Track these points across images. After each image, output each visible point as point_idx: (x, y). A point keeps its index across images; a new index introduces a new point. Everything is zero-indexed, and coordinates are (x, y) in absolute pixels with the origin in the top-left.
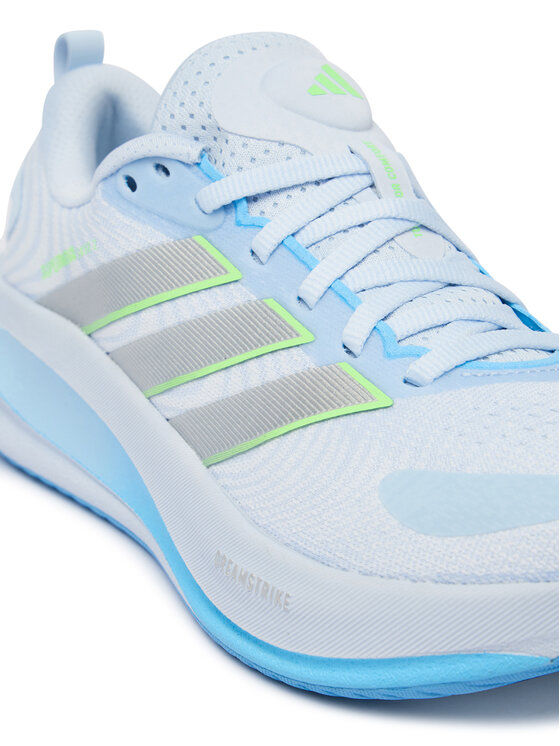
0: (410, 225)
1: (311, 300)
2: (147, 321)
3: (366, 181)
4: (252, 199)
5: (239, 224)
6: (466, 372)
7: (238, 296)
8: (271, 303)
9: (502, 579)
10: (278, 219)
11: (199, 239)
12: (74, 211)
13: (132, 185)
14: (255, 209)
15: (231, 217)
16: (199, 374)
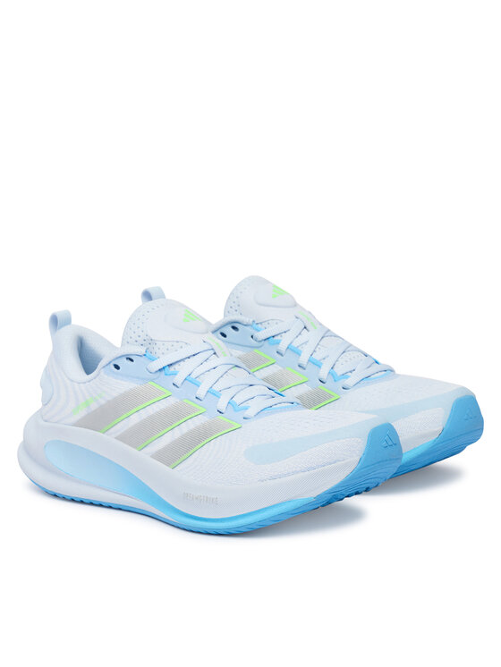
0: (231, 366)
1: (202, 397)
2: (134, 419)
3: (212, 352)
4: (170, 365)
5: (166, 374)
6: (265, 412)
7: (172, 401)
8: (186, 401)
9: (293, 473)
10: (182, 371)
11: (152, 383)
12: (81, 385)
13: (117, 367)
14: (172, 369)
15: (163, 372)
16: (159, 435)
